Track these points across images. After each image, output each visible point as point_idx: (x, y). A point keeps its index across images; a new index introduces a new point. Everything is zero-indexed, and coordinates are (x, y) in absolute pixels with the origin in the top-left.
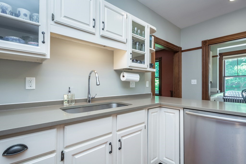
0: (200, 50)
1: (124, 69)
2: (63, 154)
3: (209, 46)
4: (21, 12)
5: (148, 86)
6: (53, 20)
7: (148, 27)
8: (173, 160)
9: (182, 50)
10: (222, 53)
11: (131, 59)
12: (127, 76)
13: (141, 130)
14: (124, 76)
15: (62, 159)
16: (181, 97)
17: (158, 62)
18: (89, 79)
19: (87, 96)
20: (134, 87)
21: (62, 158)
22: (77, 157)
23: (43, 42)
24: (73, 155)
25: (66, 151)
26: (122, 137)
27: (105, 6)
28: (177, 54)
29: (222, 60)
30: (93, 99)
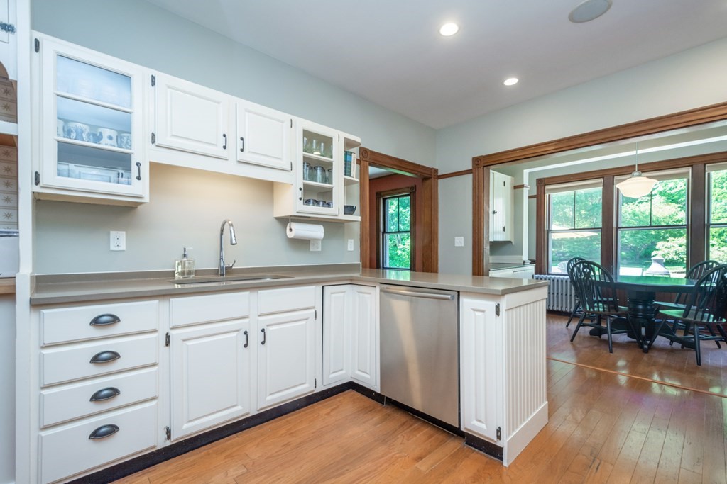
0: (470, 177)
1: (291, 216)
2: (168, 336)
3: (485, 168)
4: (103, 135)
5: (352, 249)
6: (153, 141)
7: (338, 138)
8: (368, 372)
9: (439, 174)
10: (544, 179)
11: (301, 199)
12: (298, 230)
13: (307, 319)
14: (291, 230)
15: (168, 343)
16: (436, 271)
17: (409, 197)
18: (222, 234)
19: (217, 265)
20: (320, 250)
21: (166, 342)
22: (189, 343)
23: (139, 178)
24: (184, 340)
25: (172, 333)
26: (268, 326)
27: (247, 111)
28: (427, 183)
29: (544, 193)
30: (229, 270)
